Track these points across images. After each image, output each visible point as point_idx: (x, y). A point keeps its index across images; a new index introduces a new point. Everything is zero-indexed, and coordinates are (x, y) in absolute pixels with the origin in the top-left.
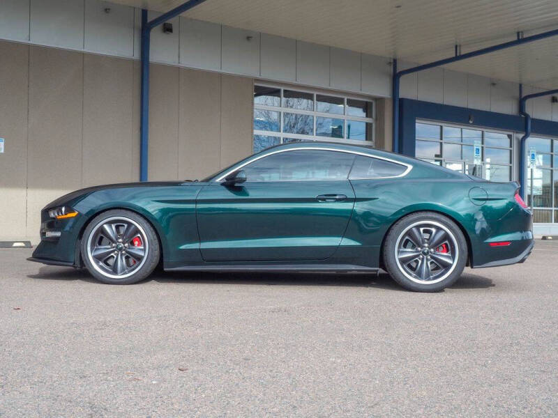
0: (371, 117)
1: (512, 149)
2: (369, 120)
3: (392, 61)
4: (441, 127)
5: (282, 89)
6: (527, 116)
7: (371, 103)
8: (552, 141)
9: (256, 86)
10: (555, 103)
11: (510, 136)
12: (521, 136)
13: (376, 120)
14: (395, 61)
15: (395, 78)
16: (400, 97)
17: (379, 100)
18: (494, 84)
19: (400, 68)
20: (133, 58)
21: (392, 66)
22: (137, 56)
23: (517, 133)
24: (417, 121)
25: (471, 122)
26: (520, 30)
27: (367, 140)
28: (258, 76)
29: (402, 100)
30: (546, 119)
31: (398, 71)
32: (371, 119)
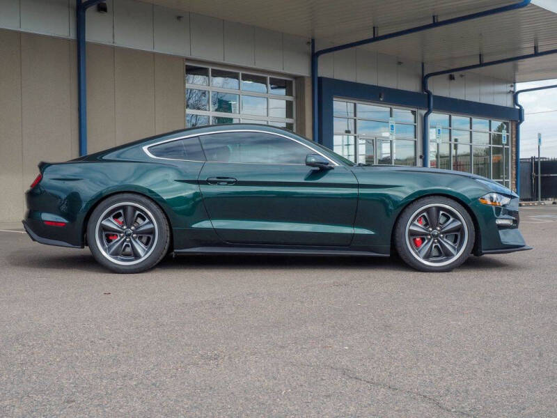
0: (291, 95)
1: (416, 124)
2: (290, 98)
3: (311, 41)
4: (355, 104)
5: (210, 68)
6: (429, 94)
7: (291, 82)
8: (450, 116)
9: (187, 66)
10: (453, 81)
11: (414, 113)
12: (424, 112)
13: (297, 97)
14: (313, 41)
15: (314, 57)
16: (319, 76)
17: (299, 79)
18: (400, 63)
19: (318, 48)
20: (70, 38)
21: (311, 46)
22: (73, 36)
23: (420, 109)
24: (334, 99)
25: (381, 99)
26: (436, 14)
27: (287, 117)
28: (188, 56)
29: (320, 79)
30: (445, 96)
31: (316, 51)
32: (291, 97)
